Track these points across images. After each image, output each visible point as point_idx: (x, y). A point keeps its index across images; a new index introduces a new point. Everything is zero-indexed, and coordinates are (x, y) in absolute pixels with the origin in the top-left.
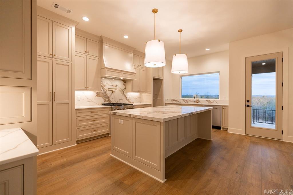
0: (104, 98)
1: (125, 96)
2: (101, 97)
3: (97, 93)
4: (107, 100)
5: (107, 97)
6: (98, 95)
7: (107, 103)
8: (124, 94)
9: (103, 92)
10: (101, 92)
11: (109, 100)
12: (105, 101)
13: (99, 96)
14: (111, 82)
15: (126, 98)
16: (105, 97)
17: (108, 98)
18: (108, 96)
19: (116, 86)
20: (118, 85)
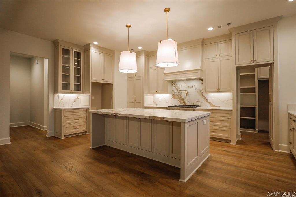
0: (178, 100)
1: (205, 98)
2: (177, 99)
3: (173, 95)
4: (182, 101)
5: (181, 99)
6: (174, 96)
7: (182, 104)
8: (203, 95)
9: (178, 94)
10: (176, 94)
11: (184, 102)
12: (180, 102)
13: (175, 98)
14: (186, 84)
15: (207, 99)
16: (180, 98)
17: (183, 99)
18: (183, 98)
19: (192, 87)
20: (194, 86)
